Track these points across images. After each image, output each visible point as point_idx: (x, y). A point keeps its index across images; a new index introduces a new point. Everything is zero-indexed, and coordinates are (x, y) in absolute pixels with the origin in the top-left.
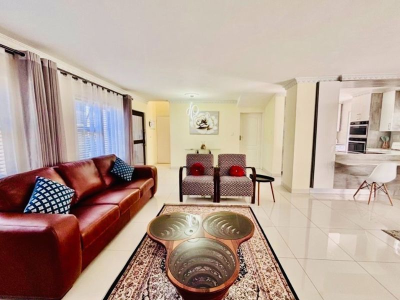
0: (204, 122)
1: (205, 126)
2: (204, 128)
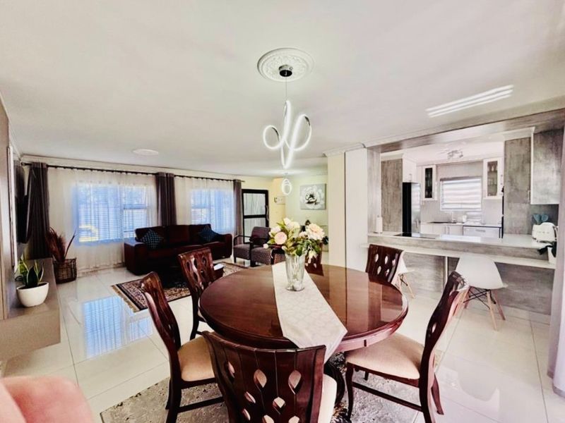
0: (312, 196)
1: (313, 200)
2: (312, 202)
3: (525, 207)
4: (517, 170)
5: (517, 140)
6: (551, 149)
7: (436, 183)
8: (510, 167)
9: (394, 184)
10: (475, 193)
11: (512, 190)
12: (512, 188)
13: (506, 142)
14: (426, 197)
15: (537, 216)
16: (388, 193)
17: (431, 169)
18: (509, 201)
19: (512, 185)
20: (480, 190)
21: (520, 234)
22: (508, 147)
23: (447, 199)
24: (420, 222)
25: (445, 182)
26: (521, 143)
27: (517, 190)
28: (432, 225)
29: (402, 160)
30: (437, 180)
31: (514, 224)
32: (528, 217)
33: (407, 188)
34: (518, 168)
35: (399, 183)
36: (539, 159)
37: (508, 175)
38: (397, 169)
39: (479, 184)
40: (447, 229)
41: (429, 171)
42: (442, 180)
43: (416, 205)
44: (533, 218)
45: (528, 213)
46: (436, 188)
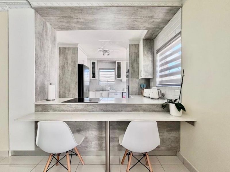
3: (137, 80)
4: (134, 60)
5: (134, 44)
6: (149, 49)
7: (97, 71)
8: (132, 59)
9: (72, 64)
10: (112, 77)
11: (133, 71)
12: (132, 70)
13: (130, 44)
14: (92, 77)
15: (142, 85)
16: (69, 71)
17: (95, 62)
18: (131, 77)
19: (132, 69)
20: (114, 76)
21: (135, 94)
22: (131, 47)
23: (102, 79)
24: (89, 91)
25: (101, 71)
26: (136, 46)
27: (134, 71)
28: (95, 92)
29: (77, 48)
30: (97, 69)
31: (133, 89)
32: (138, 85)
33: (81, 68)
34: (135, 60)
35: (75, 64)
36: (145, 54)
37: (131, 63)
38: (74, 54)
39: (114, 73)
40: (102, 94)
41: (93, 63)
42: (100, 69)
43: (87, 81)
44: (140, 86)
45: (138, 83)
46: (97, 73)
